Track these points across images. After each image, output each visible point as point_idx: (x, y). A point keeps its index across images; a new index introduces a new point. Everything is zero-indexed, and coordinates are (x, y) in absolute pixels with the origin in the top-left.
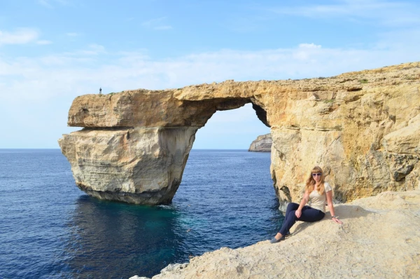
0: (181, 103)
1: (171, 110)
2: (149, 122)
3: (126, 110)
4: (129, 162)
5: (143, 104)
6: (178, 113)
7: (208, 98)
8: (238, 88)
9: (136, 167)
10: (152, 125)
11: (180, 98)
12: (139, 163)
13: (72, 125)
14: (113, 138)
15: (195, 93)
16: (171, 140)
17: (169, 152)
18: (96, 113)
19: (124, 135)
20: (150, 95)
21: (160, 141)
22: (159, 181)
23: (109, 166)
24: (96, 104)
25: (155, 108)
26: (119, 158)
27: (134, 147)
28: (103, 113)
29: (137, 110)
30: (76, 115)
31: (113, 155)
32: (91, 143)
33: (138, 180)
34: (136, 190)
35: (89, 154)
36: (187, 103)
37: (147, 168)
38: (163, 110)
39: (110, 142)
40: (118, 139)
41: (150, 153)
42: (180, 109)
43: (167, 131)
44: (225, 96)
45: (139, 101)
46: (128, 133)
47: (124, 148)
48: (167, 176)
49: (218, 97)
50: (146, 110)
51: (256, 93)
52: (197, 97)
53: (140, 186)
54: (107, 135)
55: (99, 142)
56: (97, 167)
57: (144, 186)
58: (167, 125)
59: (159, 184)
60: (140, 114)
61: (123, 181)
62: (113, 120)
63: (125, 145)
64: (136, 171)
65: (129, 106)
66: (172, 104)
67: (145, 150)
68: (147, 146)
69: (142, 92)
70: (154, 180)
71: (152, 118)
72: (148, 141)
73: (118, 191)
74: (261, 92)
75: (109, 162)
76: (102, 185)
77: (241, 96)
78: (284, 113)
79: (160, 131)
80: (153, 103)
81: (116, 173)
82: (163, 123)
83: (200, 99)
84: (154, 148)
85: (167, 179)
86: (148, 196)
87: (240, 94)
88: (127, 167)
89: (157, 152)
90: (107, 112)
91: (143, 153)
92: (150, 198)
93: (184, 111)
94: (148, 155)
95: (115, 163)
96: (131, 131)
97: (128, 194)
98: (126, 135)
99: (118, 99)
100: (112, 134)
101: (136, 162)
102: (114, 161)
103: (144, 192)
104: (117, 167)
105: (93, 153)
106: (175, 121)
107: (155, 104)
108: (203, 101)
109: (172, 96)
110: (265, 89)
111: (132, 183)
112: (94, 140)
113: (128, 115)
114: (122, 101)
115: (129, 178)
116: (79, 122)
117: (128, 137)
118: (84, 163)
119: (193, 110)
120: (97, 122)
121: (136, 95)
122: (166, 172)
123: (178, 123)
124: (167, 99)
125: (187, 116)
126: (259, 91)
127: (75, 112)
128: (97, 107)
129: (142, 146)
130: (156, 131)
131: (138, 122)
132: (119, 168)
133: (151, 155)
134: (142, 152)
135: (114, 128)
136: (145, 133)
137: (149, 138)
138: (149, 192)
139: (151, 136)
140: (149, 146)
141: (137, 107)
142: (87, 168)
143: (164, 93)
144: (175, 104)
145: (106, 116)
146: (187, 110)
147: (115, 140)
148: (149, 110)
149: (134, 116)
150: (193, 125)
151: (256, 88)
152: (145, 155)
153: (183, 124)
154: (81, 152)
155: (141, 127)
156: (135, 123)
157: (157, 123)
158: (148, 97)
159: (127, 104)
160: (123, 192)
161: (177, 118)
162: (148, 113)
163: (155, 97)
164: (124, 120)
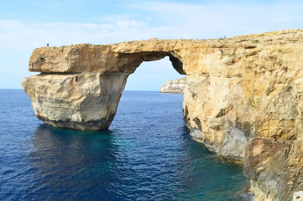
0: (117, 55)
1: (109, 60)
2: (92, 69)
3: (75, 59)
4: (77, 99)
5: (88, 55)
6: (114, 62)
7: (138, 51)
8: (161, 44)
9: (82, 103)
10: (95, 71)
11: (116, 51)
12: (84, 100)
13: (32, 70)
14: (65, 81)
15: (128, 47)
16: (109, 82)
17: (107, 92)
18: (51, 61)
19: (73, 79)
20: (94, 48)
21: (101, 83)
22: (100, 113)
23: (62, 102)
24: (51, 54)
25: (97, 58)
26: (70, 96)
27: (81, 87)
28: (57, 61)
29: (83, 60)
30: (36, 63)
31: (65, 93)
32: (48, 84)
33: (84, 112)
34: (82, 120)
35: (46, 92)
36: (121, 55)
37: (91, 103)
38: (103, 60)
39: (62, 84)
40: (68, 81)
41: (93, 92)
42: (116, 59)
43: (106, 76)
44: (151, 50)
45: (85, 53)
46: (77, 77)
47: (73, 89)
48: (106, 109)
49: (146, 50)
50: (90, 60)
51: (175, 48)
52: (130, 50)
53: (86, 117)
54: (59, 78)
55: (53, 84)
56: (52, 102)
57: (88, 117)
58: (106, 72)
59: (100, 115)
60: (85, 63)
61: (73, 113)
62: (65, 67)
63: (74, 86)
64: (83, 106)
65: (77, 56)
66: (109, 56)
67: (89, 90)
68: (91, 87)
69: (87, 46)
70: (96, 113)
71: (95, 66)
72: (91, 83)
73: (68, 121)
74: (179, 47)
75: (61, 99)
76: (56, 116)
77: (164, 50)
78: (196, 64)
79: (101, 76)
80: (95, 54)
81: (67, 107)
82: (104, 70)
83: (132, 52)
84: (96, 88)
85: (106, 112)
86: (92, 124)
87: (163, 48)
88: (75, 103)
89: (99, 92)
90: (60, 61)
91: (88, 92)
92: (93, 126)
93: (119, 61)
94: (91, 94)
95: (66, 100)
96: (79, 75)
97: (76, 123)
98: (75, 79)
99: (69, 50)
100: (64, 77)
101: (83, 99)
102: (66, 98)
103: (88, 122)
104: (68, 103)
105: (49, 91)
106: (112, 68)
107: (97, 55)
108: (134, 54)
109: (110, 50)
110: (182, 45)
111: (80, 115)
112: (50, 82)
113: (76, 63)
114: (71, 53)
115: (77, 111)
116: (38, 68)
117: (77, 80)
118: (42, 100)
119: (126, 60)
120: (52, 68)
121: (83, 47)
122: (105, 107)
123: (114, 70)
124: (107, 52)
125: (121, 64)
126: (178, 46)
127: (35, 60)
128: (52, 57)
129: (88, 87)
130: (98, 75)
131: (84, 68)
132: (69, 103)
133: (94, 94)
134: (87, 91)
135: (65, 73)
136: (89, 77)
137: (93, 81)
138: (92, 121)
139: (94, 79)
140: (92, 87)
141: (84, 57)
142: (44, 103)
143: (104, 47)
144: (112, 56)
145: (59, 64)
146: (122, 60)
147: (66, 82)
148: (92, 59)
149: (81, 64)
150: (125, 71)
151: (176, 44)
152: (89, 94)
153: (118, 71)
154: (40, 91)
155: (86, 73)
156: (82, 70)
157: (99, 70)
158: (92, 50)
159: (75, 55)
160: (72, 122)
161: (114, 66)
162: (92, 62)
163: (97, 50)
164: (73, 67)
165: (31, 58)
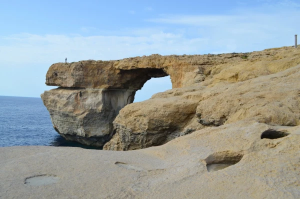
0: (118, 71)
1: (112, 76)
2: (96, 84)
3: (79, 75)
4: (81, 115)
5: (91, 71)
6: (117, 79)
7: (134, 68)
8: (154, 61)
9: (85, 118)
10: (98, 87)
11: (117, 67)
12: (87, 115)
13: (48, 84)
14: (70, 96)
15: (125, 64)
16: (114, 99)
17: (112, 108)
18: (61, 77)
19: (77, 94)
20: (97, 65)
21: (103, 99)
22: (103, 129)
23: (67, 116)
24: (61, 70)
25: (100, 74)
26: (74, 110)
27: (84, 103)
28: (65, 77)
29: (87, 76)
30: (51, 78)
31: (70, 108)
32: (57, 98)
33: (87, 128)
34: (86, 135)
35: (55, 106)
36: (123, 72)
37: (93, 119)
38: (106, 76)
39: (68, 98)
41: (95, 108)
42: (119, 76)
43: (110, 92)
44: (145, 67)
45: (89, 69)
46: (80, 92)
47: (78, 103)
48: (109, 126)
49: (141, 67)
50: (94, 76)
51: (164, 65)
52: (127, 67)
53: (89, 132)
54: (67, 93)
55: (61, 98)
56: (61, 116)
57: (91, 132)
58: (109, 88)
59: (103, 131)
60: (89, 79)
61: (78, 128)
62: (71, 83)
64: (85, 121)
65: (81, 72)
66: (112, 72)
68: (93, 103)
69: (90, 62)
70: (99, 128)
71: (98, 82)
72: (94, 99)
73: (75, 135)
74: (167, 65)
75: (67, 113)
76: (64, 129)
77: (157, 67)
79: (104, 92)
80: (98, 70)
81: (73, 121)
82: (107, 86)
83: (129, 68)
84: (98, 104)
85: (109, 129)
86: (95, 140)
87: (155, 65)
88: (79, 118)
89: (101, 107)
90: (68, 76)
91: (90, 108)
92: (97, 141)
93: (121, 78)
94: (93, 110)
95: (71, 114)
96: (83, 91)
97: (81, 137)
98: (79, 94)
99: (74, 67)
100: (71, 92)
101: (85, 115)
102: (71, 112)
103: (92, 137)
104: (72, 117)
105: (58, 105)
106: (115, 84)
107: (100, 72)
108: (132, 70)
109: (112, 67)
110: (170, 62)
111: (83, 130)
112: (59, 96)
113: (81, 79)
114: (75, 69)
115: (81, 125)
116: (52, 82)
117: (81, 95)
118: (53, 113)
119: (128, 77)
120: (62, 84)
121: (86, 64)
122: (108, 123)
123: (118, 86)
124: (109, 68)
125: (124, 81)
126: (167, 63)
127: (50, 75)
128: (62, 72)
129: (90, 103)
130: (101, 90)
131: (88, 84)
132: (74, 118)
133: (96, 109)
134: (90, 106)
135: (72, 88)
136: (93, 93)
137: (95, 97)
138: (95, 137)
139: (97, 95)
140: (95, 103)
141: (87, 73)
142: (55, 116)
143: (107, 63)
144: (115, 72)
145: (67, 79)
146: (124, 76)
147: (72, 97)
148: (96, 75)
149: (85, 80)
150: (130, 88)
151: (165, 61)
152: (91, 109)
153: (123, 87)
154: (52, 104)
155: (90, 88)
156: (86, 85)
157: (102, 86)
158: (95, 66)
159: (80, 71)
160: (78, 136)
161: (116, 82)
162: (95, 78)
163: (100, 67)
164: (77, 82)
165: (48, 73)
